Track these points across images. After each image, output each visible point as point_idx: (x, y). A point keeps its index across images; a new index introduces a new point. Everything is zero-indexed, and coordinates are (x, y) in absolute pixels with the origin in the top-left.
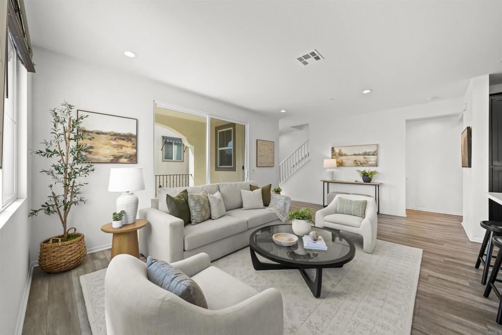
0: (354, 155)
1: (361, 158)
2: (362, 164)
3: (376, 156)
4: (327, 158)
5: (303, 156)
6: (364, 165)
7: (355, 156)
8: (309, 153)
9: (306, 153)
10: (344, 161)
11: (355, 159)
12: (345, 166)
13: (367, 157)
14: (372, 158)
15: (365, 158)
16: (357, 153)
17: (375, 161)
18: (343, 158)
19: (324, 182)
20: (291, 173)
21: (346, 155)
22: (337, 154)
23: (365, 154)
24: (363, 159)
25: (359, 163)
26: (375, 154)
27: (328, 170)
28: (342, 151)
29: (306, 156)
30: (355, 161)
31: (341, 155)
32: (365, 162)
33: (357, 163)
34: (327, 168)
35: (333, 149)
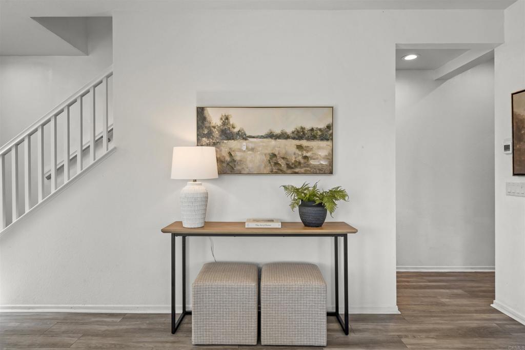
0: (271, 136)
1: (289, 147)
2: (292, 168)
3: (329, 143)
4: (183, 143)
5: (88, 140)
6: (297, 170)
7: (273, 142)
8: (110, 132)
9: (101, 130)
10: (238, 156)
11: (269, 151)
12: (240, 173)
13: (304, 143)
14: (319, 148)
15: (299, 147)
16: (277, 131)
17: (326, 158)
18: (233, 144)
19: (174, 235)
20: (33, 201)
21: (245, 137)
22: (216, 133)
23: (300, 135)
24: (294, 150)
25: (282, 163)
26: (326, 134)
27: (190, 188)
28: (232, 121)
29: (98, 142)
30: (274, 155)
31: (227, 133)
32: (300, 159)
33: (276, 164)
34: (185, 181)
35: (201, 111)
